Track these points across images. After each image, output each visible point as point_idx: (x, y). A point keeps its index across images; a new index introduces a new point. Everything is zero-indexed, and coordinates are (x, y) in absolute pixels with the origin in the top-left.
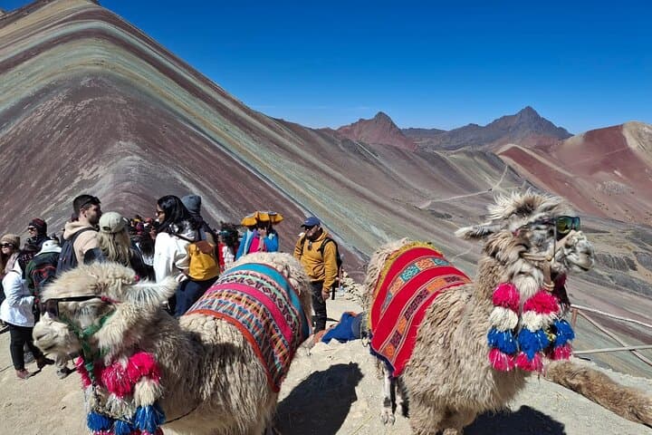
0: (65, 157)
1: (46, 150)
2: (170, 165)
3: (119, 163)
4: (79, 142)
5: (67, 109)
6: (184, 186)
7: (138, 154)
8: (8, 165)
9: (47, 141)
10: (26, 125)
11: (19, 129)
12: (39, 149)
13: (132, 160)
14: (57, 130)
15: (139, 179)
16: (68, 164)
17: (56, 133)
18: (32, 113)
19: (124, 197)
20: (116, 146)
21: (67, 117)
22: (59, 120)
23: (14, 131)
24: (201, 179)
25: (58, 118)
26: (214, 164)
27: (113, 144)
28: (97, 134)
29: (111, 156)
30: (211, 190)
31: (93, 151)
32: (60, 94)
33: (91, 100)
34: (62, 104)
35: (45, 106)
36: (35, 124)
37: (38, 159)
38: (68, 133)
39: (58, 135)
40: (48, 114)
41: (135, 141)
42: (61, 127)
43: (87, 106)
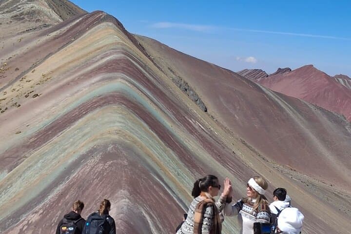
0: (98, 195)
1: (90, 189)
2: (141, 205)
3: (120, 202)
4: (104, 187)
5: (100, 167)
6: (145, 217)
7: (128, 198)
8: (74, 195)
9: (91, 184)
10: (82, 173)
11: (79, 175)
12: (87, 189)
13: (125, 202)
14: (96, 178)
15: (126, 213)
16: (99, 199)
17: (95, 180)
18: (85, 166)
19: (119, 222)
20: (119, 192)
21: (100, 171)
22: (96, 173)
23: (77, 176)
24: (153, 213)
25: (96, 172)
26: (162, 203)
27: (118, 191)
28: (113, 184)
29: (117, 197)
30: (156, 219)
31: (110, 193)
32: (98, 156)
33: (112, 162)
34: (98, 163)
35: (91, 162)
36: (86, 173)
37: (86, 193)
38: (100, 181)
39: (96, 181)
40: (92, 168)
41: (128, 190)
42: (97, 178)
43: (110, 166)
